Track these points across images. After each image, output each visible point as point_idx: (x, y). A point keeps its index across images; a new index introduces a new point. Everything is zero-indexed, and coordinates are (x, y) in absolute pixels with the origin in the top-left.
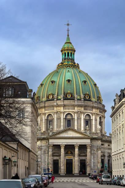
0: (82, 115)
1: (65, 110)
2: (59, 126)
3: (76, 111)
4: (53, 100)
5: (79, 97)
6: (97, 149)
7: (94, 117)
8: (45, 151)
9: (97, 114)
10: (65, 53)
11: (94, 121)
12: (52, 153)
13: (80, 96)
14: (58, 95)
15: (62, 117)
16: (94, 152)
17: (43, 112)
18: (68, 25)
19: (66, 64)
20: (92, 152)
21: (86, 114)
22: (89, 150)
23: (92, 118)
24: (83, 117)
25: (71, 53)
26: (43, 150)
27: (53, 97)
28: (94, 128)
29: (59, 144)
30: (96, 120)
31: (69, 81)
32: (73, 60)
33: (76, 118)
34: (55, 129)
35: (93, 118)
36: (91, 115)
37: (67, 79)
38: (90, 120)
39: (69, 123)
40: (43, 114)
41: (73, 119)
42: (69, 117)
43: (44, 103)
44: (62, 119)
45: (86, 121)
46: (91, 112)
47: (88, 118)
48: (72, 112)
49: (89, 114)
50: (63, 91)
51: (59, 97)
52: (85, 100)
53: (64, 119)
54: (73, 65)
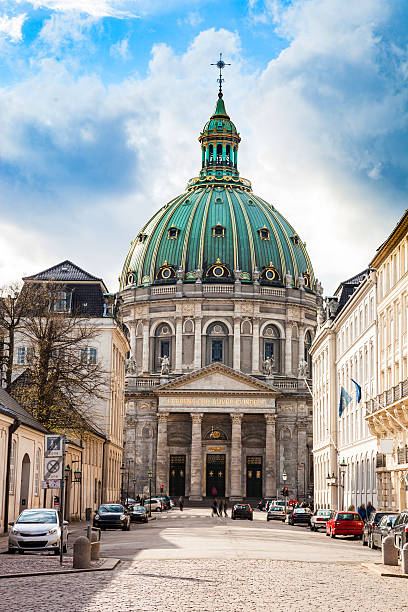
0: (256, 326)
1: (207, 313)
2: (188, 356)
3: (238, 315)
4: (175, 283)
5: (246, 277)
6: (296, 426)
7: (289, 332)
8: (146, 431)
9: (300, 325)
10: (211, 148)
11: (289, 344)
12: (166, 435)
13: (250, 272)
14: (186, 271)
15: (199, 332)
16: (288, 434)
17: (145, 317)
18: (221, 65)
19: (213, 177)
20: (282, 435)
21: (266, 324)
22: (271, 429)
23: (283, 337)
24: (257, 333)
25: (228, 148)
26: (141, 428)
27: (173, 274)
28: (289, 364)
29: (186, 410)
30: (296, 341)
31: (219, 229)
32: (232, 167)
33: (237, 335)
34: (179, 367)
35: (288, 334)
36: (280, 326)
37: (213, 225)
38: (279, 341)
39: (218, 349)
40: (144, 321)
41: (229, 339)
42: (217, 333)
43: (146, 290)
44: (198, 338)
45: (267, 344)
46: (282, 317)
47: (271, 336)
48: (226, 318)
49: (276, 323)
50: (201, 257)
51: (191, 276)
52: (262, 284)
53: (204, 339)
54: (231, 182)
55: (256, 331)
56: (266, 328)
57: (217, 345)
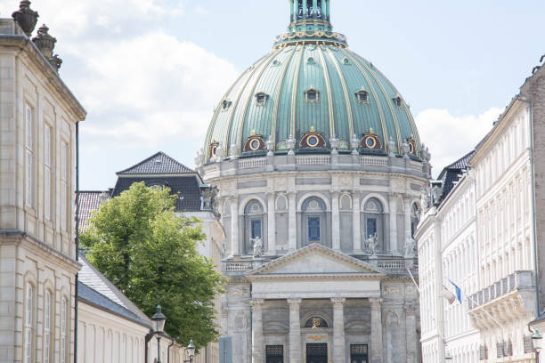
0: (357, 200)
1: (301, 188)
2: (281, 236)
3: (336, 188)
4: (264, 155)
5: (343, 146)
6: (404, 310)
7: (394, 205)
8: (238, 320)
9: (405, 196)
11: (393, 219)
12: (260, 325)
13: (348, 140)
14: (277, 141)
15: (293, 208)
16: (395, 320)
17: (233, 193)
19: (303, 33)
20: (389, 320)
21: (367, 198)
22: (376, 315)
23: (386, 211)
24: (357, 208)
26: (232, 317)
27: (262, 145)
28: (393, 241)
29: (282, 296)
30: (401, 215)
31: (311, 94)
32: (324, 19)
33: (336, 211)
34: (272, 248)
35: (391, 208)
36: (383, 199)
37: (306, 89)
38: (383, 216)
39: (314, 228)
40: (232, 198)
41: (327, 215)
42: (314, 209)
43: (233, 163)
44: (292, 215)
45: (369, 220)
46: (385, 189)
47: (373, 210)
48: (323, 192)
49: (379, 196)
50: (293, 125)
51: (282, 147)
52: (362, 153)
53: (299, 216)
54: (324, 37)
55: (356, 206)
56: (368, 201)
57: (314, 223)
